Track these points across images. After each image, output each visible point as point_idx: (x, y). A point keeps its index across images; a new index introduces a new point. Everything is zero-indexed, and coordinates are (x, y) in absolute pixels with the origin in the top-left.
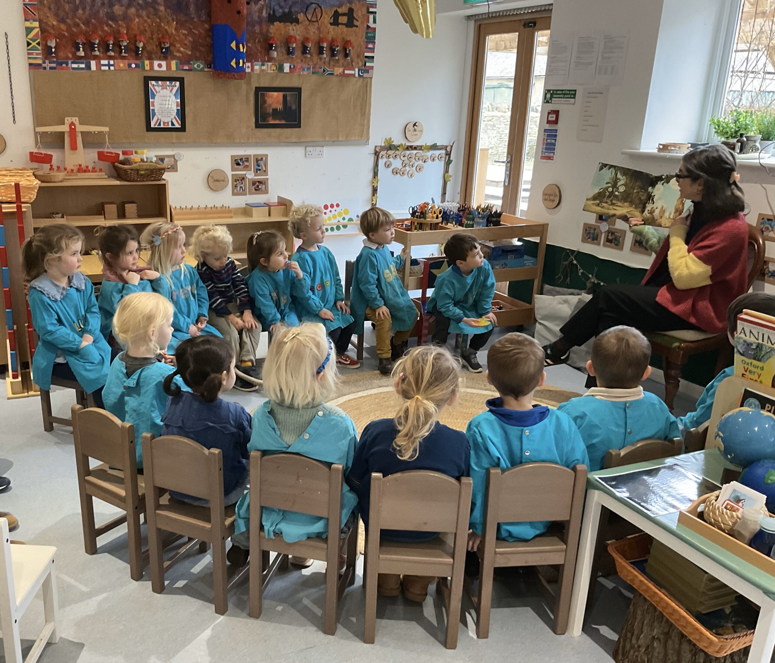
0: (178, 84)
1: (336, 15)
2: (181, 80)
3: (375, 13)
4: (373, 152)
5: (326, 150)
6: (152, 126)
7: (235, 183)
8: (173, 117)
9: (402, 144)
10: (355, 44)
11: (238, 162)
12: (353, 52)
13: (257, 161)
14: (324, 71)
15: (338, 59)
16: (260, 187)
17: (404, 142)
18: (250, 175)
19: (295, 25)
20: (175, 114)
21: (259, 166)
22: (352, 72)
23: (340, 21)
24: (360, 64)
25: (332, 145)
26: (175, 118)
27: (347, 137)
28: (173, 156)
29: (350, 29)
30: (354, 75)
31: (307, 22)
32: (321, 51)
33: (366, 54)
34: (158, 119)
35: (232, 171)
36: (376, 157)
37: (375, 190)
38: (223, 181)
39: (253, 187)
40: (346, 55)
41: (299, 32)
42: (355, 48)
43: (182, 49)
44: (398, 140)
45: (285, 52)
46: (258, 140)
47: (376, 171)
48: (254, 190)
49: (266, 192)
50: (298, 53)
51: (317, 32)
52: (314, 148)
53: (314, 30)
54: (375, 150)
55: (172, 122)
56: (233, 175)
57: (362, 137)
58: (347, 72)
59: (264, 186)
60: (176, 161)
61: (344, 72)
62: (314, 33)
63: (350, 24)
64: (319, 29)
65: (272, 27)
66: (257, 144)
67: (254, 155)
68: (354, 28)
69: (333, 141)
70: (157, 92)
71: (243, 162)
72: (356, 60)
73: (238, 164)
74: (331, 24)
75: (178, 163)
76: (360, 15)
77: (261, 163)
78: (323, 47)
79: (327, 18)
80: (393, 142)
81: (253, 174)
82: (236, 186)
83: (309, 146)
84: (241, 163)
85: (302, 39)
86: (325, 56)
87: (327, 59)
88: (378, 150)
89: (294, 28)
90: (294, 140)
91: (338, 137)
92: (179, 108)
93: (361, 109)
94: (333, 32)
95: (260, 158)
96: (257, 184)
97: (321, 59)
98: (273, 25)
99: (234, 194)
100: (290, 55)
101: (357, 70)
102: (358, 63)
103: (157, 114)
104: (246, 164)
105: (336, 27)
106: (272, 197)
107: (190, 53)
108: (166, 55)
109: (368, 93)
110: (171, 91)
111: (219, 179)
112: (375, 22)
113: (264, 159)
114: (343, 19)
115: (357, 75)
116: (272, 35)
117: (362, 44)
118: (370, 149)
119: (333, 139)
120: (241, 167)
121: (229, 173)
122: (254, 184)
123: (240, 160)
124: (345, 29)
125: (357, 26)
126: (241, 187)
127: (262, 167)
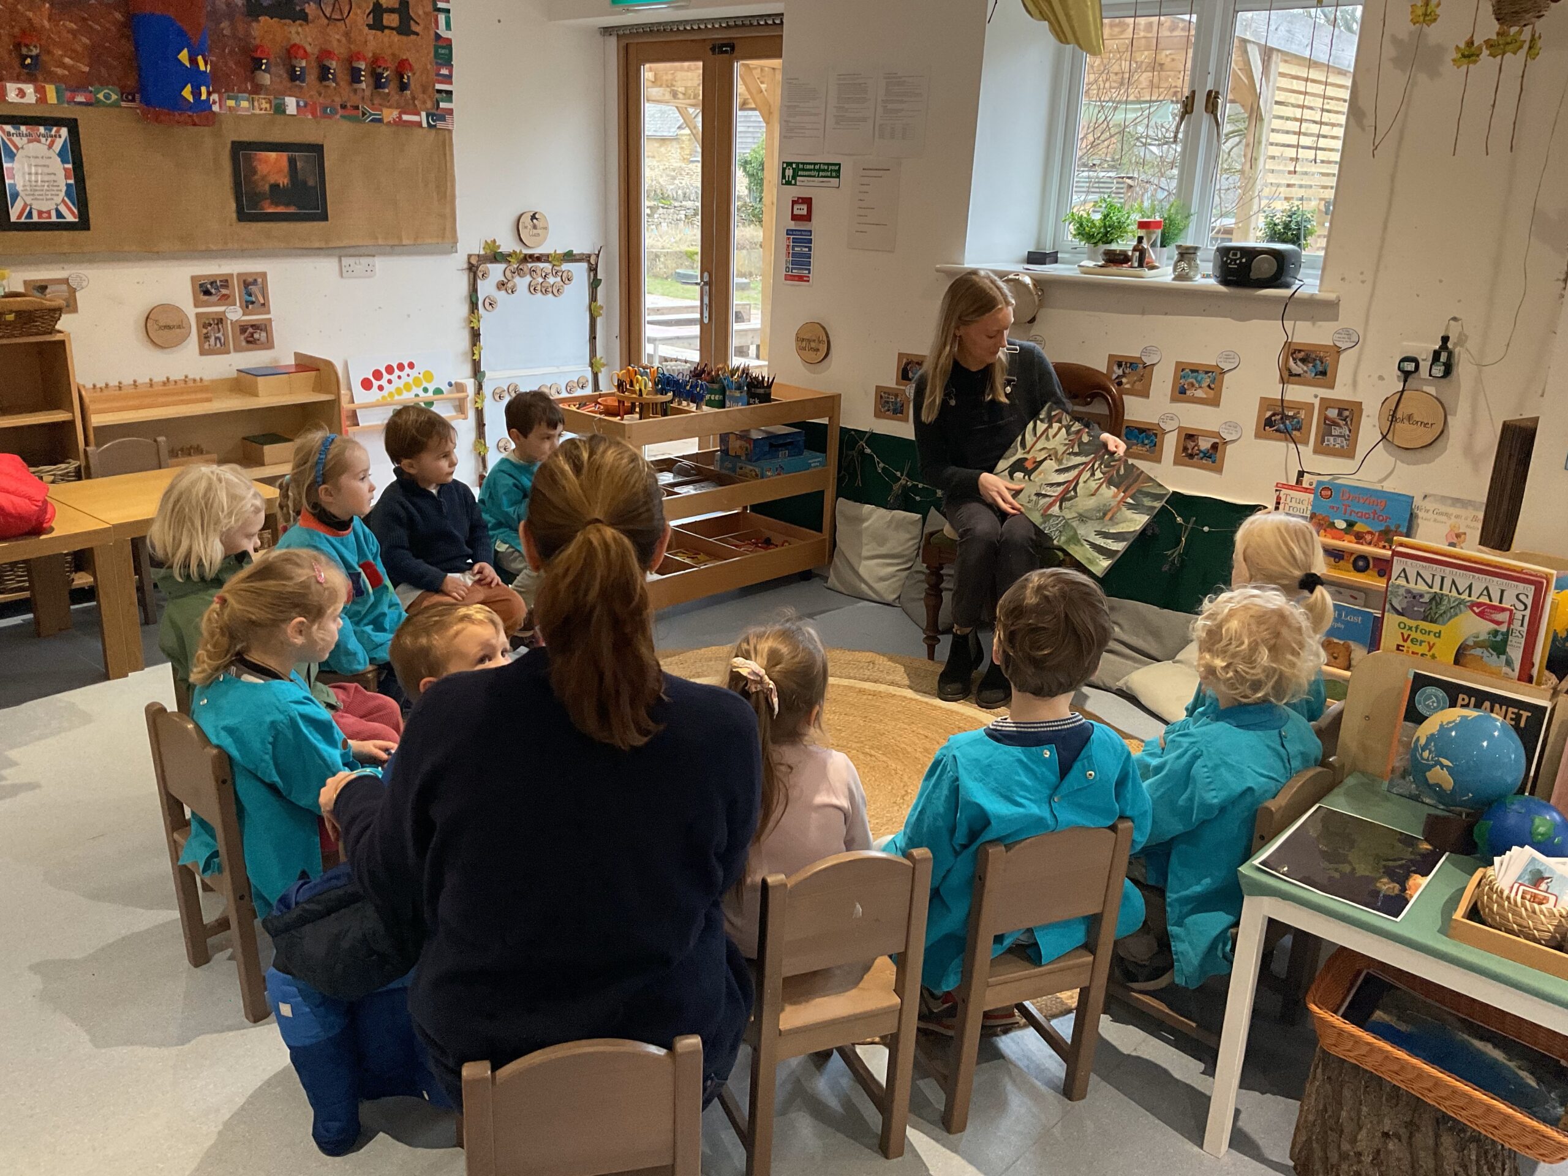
0: (64, 131)
1: (378, 11)
2: (73, 126)
3: (448, 11)
4: (466, 266)
5: (380, 263)
6: (13, 219)
7: (205, 331)
8: (59, 200)
9: (515, 252)
10: (416, 66)
11: (206, 289)
12: (413, 79)
13: (246, 284)
14: (364, 114)
15: (388, 94)
16: (256, 336)
17: (517, 248)
18: (234, 314)
19: (301, 25)
20: (63, 194)
21: (250, 295)
22: (415, 118)
23: (385, 23)
24: (429, 105)
25: (390, 254)
26: (63, 201)
27: (416, 239)
28: (66, 281)
29: (404, 38)
30: (420, 124)
31: (326, 21)
32: (355, 76)
33: (438, 86)
34: (26, 205)
35: (196, 306)
36: (472, 275)
37: (475, 335)
38: (179, 327)
39: (242, 337)
40: (403, 87)
41: (309, 40)
42: (418, 74)
43: (67, 60)
44: (507, 244)
45: (285, 75)
46: (245, 246)
47: (474, 300)
48: (244, 343)
49: (269, 345)
50: (312, 77)
51: (344, 40)
52: (357, 259)
53: (337, 37)
54: (469, 263)
55: (57, 211)
56: (198, 315)
57: (443, 238)
58: (405, 117)
59: (264, 334)
60: (73, 291)
61: (400, 117)
62: (339, 41)
63: (404, 29)
64: (347, 34)
65: (254, 24)
66: (243, 253)
67: (239, 275)
68: (413, 37)
69: (392, 246)
70: (17, 148)
71: (217, 288)
72: (421, 96)
73: (207, 293)
74: (370, 27)
75: (78, 294)
76: (421, 12)
77: (253, 288)
78: (360, 70)
79: (360, 17)
80: (499, 247)
81: (240, 312)
82: (207, 337)
83: (346, 256)
84: (213, 291)
85: (316, 51)
86: (364, 85)
87: (368, 93)
88: (474, 261)
89: (300, 29)
90: (317, 245)
91: (400, 238)
92: (71, 181)
93: (438, 187)
94: (374, 42)
95: (250, 280)
96: (250, 330)
97: (355, 91)
98: (258, 21)
99: (203, 352)
100: (298, 82)
101: (424, 114)
102: (424, 102)
103: (21, 193)
104: (224, 291)
105: (379, 33)
106: (283, 354)
107: (87, 69)
108: (31, 71)
109: (448, 158)
110: (50, 147)
111: (171, 324)
112: (448, 26)
113: (260, 280)
114: (391, 20)
115: (425, 124)
116: (258, 42)
117: (429, 67)
118: (458, 260)
119: (391, 243)
120: (214, 298)
121: (191, 312)
122: (243, 329)
123: (212, 284)
124: (396, 37)
125: (417, 34)
126: (217, 338)
127: (256, 297)
